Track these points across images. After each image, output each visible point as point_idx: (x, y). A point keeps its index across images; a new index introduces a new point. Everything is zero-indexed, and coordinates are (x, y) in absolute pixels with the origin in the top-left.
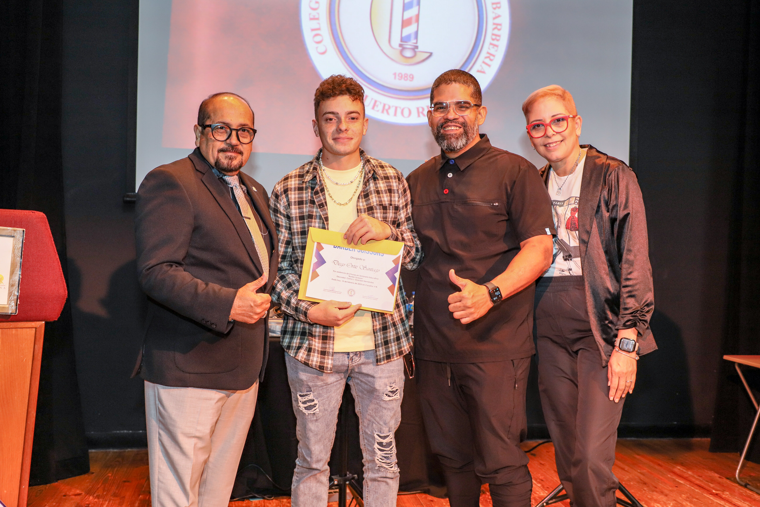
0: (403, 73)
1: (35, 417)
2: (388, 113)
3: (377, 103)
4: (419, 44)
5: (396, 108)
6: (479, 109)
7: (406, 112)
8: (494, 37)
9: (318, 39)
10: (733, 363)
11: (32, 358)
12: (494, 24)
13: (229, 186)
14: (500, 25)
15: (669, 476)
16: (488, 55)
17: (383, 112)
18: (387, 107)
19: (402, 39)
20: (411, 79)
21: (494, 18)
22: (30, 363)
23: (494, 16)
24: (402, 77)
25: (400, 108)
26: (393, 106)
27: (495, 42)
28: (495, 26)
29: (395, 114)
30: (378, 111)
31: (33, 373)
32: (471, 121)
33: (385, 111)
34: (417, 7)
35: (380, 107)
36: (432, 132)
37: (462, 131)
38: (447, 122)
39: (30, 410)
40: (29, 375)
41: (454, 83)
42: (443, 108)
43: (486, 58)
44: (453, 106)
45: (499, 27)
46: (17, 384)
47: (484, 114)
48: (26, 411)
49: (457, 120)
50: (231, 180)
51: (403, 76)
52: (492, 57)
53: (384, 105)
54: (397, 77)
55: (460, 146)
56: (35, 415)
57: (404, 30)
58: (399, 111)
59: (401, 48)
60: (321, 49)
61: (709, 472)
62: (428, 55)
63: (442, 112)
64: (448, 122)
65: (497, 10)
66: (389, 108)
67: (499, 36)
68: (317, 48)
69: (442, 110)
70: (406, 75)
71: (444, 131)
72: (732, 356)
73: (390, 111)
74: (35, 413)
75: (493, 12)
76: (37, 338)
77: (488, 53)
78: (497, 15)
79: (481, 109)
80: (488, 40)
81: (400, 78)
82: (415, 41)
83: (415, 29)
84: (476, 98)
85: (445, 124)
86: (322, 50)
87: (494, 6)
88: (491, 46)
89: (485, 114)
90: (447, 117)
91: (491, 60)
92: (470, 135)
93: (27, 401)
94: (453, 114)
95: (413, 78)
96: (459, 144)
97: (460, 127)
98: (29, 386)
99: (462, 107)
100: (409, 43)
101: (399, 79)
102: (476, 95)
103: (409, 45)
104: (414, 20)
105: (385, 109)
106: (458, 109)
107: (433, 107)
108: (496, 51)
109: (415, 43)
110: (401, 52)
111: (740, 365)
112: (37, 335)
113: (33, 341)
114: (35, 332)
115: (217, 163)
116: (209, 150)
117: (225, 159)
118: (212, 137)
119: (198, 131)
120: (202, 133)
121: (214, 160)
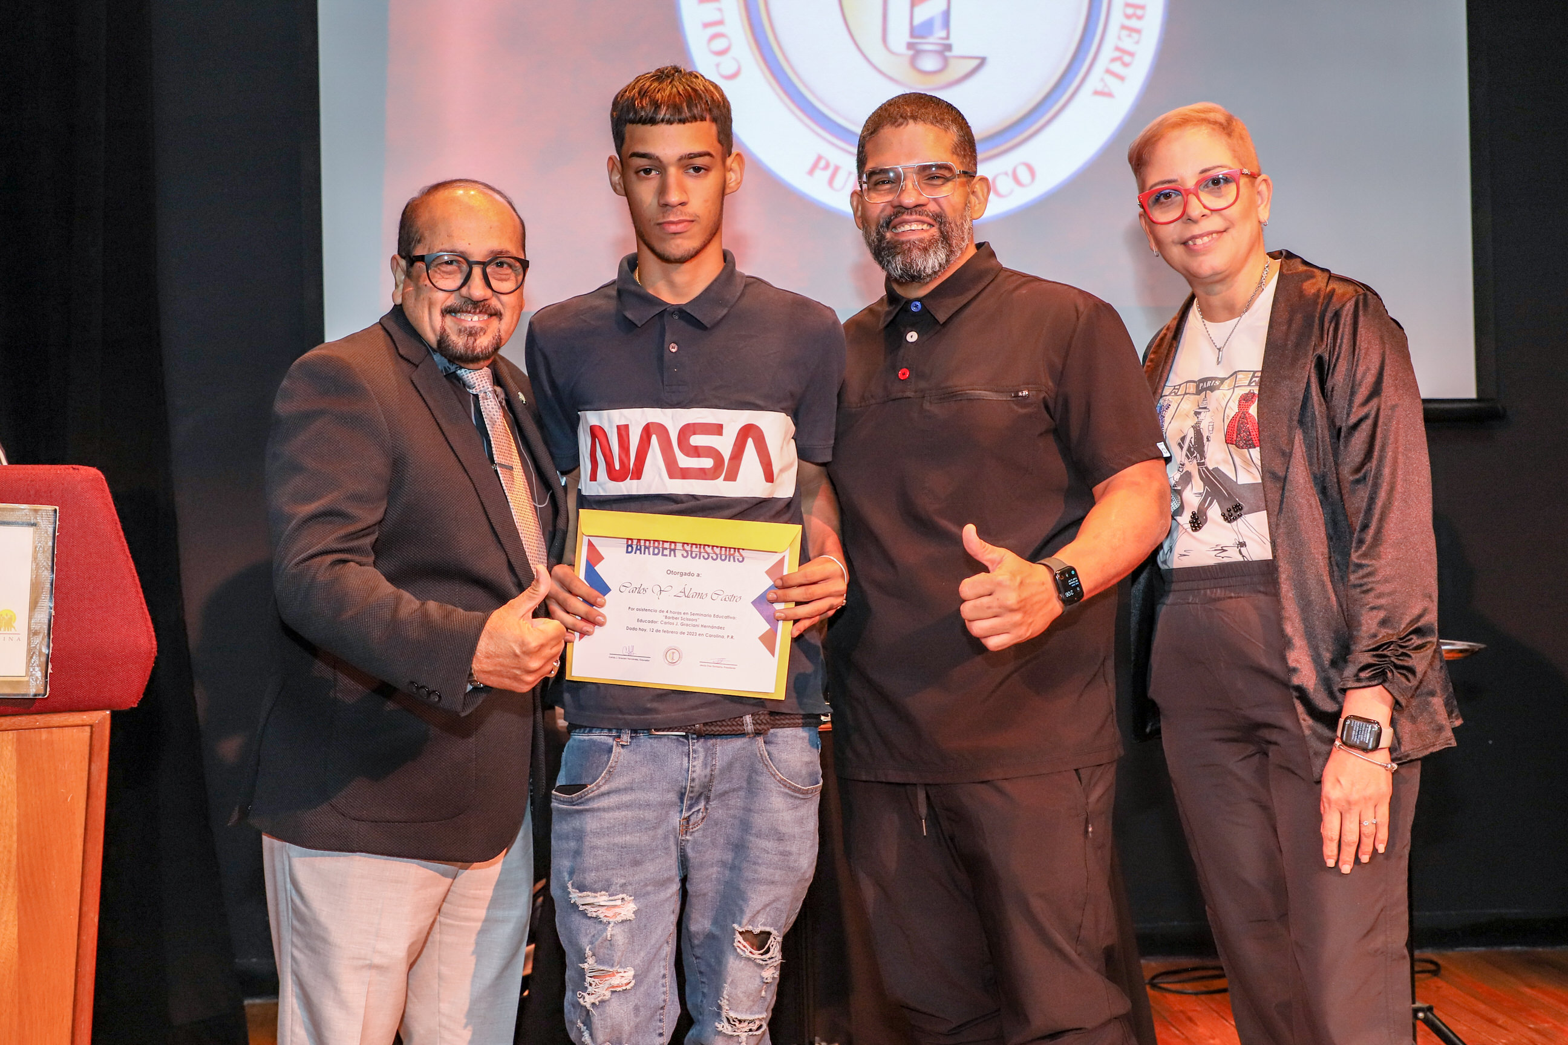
1: (97, 924)
6: (972, 182)
11: (86, 791)
13: (471, 391)
22: (83, 805)
32: (955, 210)
37: (935, 234)
38: (899, 212)
41: (911, 122)
42: (888, 182)
44: (913, 177)
49: (925, 209)
50: (475, 379)
55: (933, 268)
63: (886, 192)
64: (903, 213)
69: (887, 186)
71: (892, 233)
74: (96, 917)
76: (96, 748)
79: (975, 183)
84: (964, 156)
85: (896, 217)
90: (900, 201)
92: (955, 241)
94: (913, 193)
96: (930, 262)
97: (931, 225)
99: (933, 178)
102: (964, 147)
106: (925, 184)
107: (865, 182)
112: (95, 742)
113: (87, 757)
114: (89, 734)
115: (442, 342)
116: (423, 312)
117: (459, 336)
118: (427, 282)
119: (399, 269)
120: (408, 274)
121: (435, 334)
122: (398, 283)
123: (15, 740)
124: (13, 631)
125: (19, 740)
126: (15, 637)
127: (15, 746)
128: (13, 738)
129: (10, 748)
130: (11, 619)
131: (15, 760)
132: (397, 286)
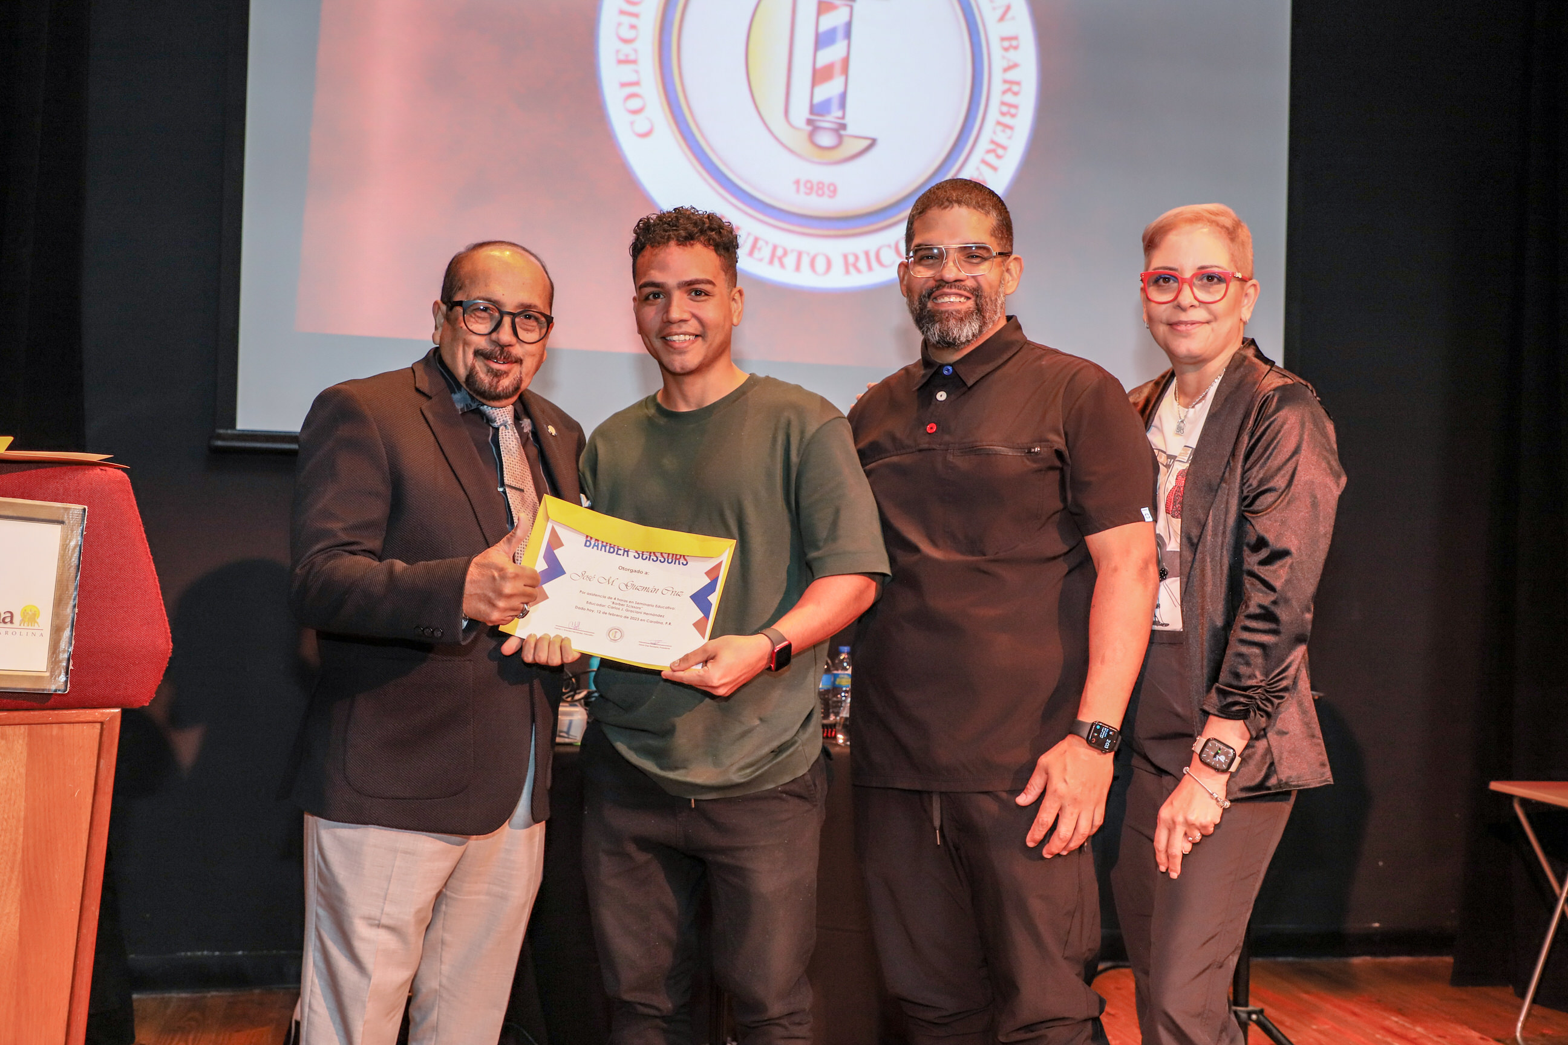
0: (815, 180)
1: (97, 918)
2: (782, 265)
3: (760, 243)
4: (847, 120)
5: (800, 255)
6: (1008, 261)
7: (821, 264)
8: (1005, 109)
9: (634, 104)
10: (1510, 797)
11: (93, 788)
12: (1005, 81)
13: (492, 425)
14: (1018, 83)
15: (1378, 1036)
16: (992, 147)
17: (771, 262)
18: (779, 252)
19: (814, 109)
20: (831, 194)
21: (1006, 70)
22: (90, 800)
23: (1005, 64)
24: (811, 188)
25: (808, 254)
26: (792, 251)
27: (1007, 120)
28: (1007, 86)
29: (798, 268)
30: (761, 260)
31: (95, 823)
32: (991, 287)
33: (776, 261)
34: (845, 42)
35: (766, 252)
36: (909, 305)
37: (971, 306)
38: (940, 285)
39: (86, 902)
40: (86, 826)
41: (956, 205)
42: (932, 257)
43: (988, 152)
44: (954, 255)
45: (1015, 88)
46: (60, 845)
47: (1016, 273)
48: (79, 906)
49: (963, 283)
50: (498, 414)
51: (815, 188)
52: (1000, 151)
53: (775, 248)
54: (802, 189)
55: (967, 336)
56: (97, 914)
57: (817, 90)
58: (806, 261)
59: (809, 128)
60: (642, 126)
61: (1459, 1028)
62: (867, 143)
63: (929, 267)
64: (944, 287)
65: (1012, 51)
66: (785, 253)
67: (1016, 107)
68: (632, 123)
69: (931, 261)
70: (821, 186)
71: (933, 304)
72: (1506, 782)
73: (786, 260)
74: (98, 910)
75: (1004, 57)
76: (105, 746)
77: (993, 142)
78: (1011, 64)
79: (1010, 262)
80: (993, 114)
81: (808, 191)
82: (840, 114)
83: (841, 89)
84: (1002, 238)
85: (937, 290)
86: (643, 128)
87: (1006, 44)
88: (999, 128)
89: (1018, 272)
90: (941, 276)
91: (999, 157)
92: (988, 314)
93: (81, 884)
94: (955, 269)
95: (835, 191)
96: (965, 331)
97: (968, 298)
98: (85, 849)
99: (973, 257)
100: (828, 118)
101: (807, 194)
102: (1002, 232)
103: (828, 121)
104: (838, 69)
105: (777, 257)
106: (965, 261)
107: (912, 257)
108: (1010, 138)
109: (839, 118)
110: (811, 136)
111: (1525, 802)
112: (105, 739)
113: (96, 752)
114: (99, 731)
115: (471, 376)
116: (458, 350)
117: (487, 375)
118: (463, 324)
119: (440, 313)
120: (447, 318)
121: (466, 369)
122: (438, 326)
123: (26, 734)
124: (36, 627)
125: (30, 735)
126: (38, 633)
127: (26, 741)
128: (24, 732)
129: (21, 741)
130: (34, 614)
131: (25, 754)
132: (436, 328)
